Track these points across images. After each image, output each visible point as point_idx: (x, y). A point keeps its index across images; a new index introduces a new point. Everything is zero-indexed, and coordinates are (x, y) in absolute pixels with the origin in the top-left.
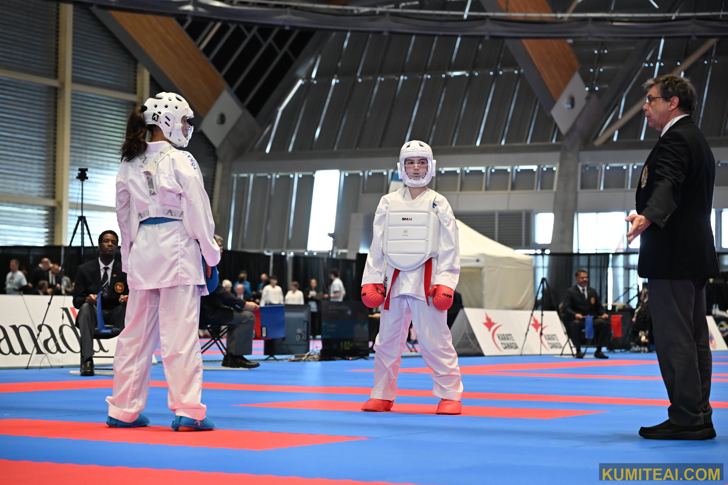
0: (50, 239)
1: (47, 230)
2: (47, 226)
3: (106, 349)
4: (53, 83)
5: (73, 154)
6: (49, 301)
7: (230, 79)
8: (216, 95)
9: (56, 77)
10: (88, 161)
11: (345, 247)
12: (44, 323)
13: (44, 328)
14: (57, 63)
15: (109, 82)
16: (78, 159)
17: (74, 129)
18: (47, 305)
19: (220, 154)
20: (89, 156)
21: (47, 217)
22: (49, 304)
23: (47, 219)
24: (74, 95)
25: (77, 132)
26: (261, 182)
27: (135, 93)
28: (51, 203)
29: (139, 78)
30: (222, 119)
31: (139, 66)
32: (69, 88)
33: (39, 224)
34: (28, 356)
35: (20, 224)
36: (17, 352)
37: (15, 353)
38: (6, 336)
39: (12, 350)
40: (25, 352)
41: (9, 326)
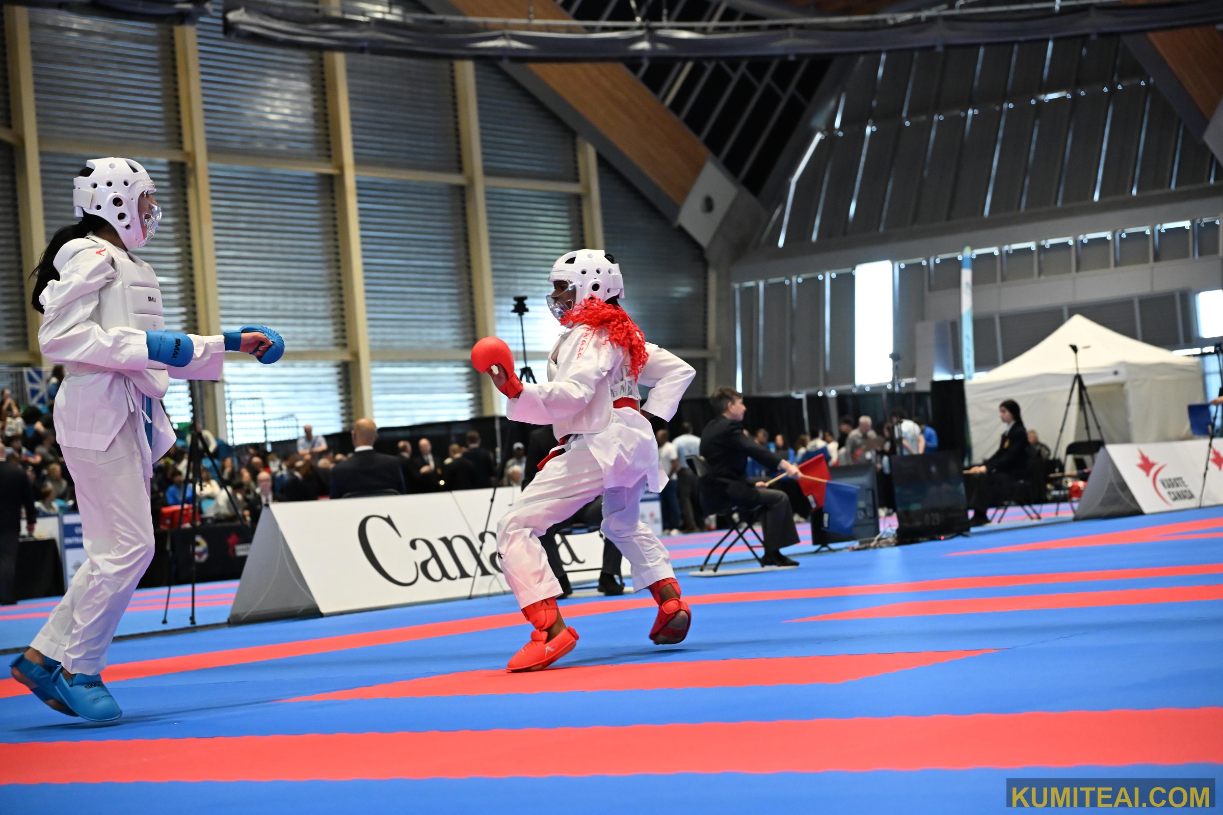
0: (477, 408)
1: (471, 396)
2: (470, 389)
3: (581, 559)
4: (456, 179)
5: (496, 280)
6: (491, 497)
7: (714, 144)
8: (697, 169)
9: (460, 170)
10: (520, 288)
11: (911, 375)
12: (488, 530)
13: (488, 537)
14: (459, 149)
15: (538, 169)
16: (504, 287)
17: (494, 243)
18: (489, 503)
19: (711, 256)
20: (520, 281)
21: (469, 376)
22: (492, 500)
23: (468, 380)
24: (490, 194)
25: (499, 248)
26: (777, 292)
27: (577, 180)
29: (580, 158)
30: (709, 205)
31: (579, 140)
32: (481, 185)
33: (459, 388)
34: (469, 580)
35: (431, 391)
36: (452, 576)
37: (449, 578)
38: (435, 555)
39: (445, 574)
40: (464, 574)
41: (438, 539)
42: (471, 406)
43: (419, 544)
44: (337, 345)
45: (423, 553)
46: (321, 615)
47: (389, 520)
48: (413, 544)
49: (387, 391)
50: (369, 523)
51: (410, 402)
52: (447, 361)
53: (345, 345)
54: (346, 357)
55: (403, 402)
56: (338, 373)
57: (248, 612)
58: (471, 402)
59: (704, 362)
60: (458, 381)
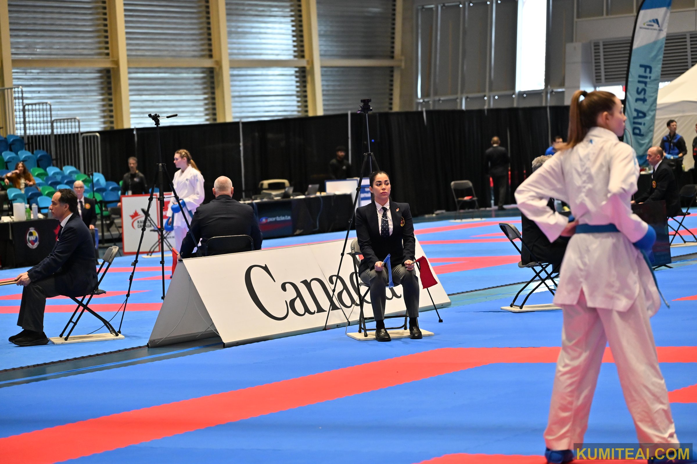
0: (211, 106)
1: (206, 96)
5: (228, 2)
11: (562, 85)
23: (204, 83)
26: (452, 14)
28: (208, 63)
33: (196, 89)
35: (174, 92)
36: (313, 311)
37: (310, 313)
38: (299, 295)
39: (307, 310)
40: (320, 310)
41: (301, 282)
42: (206, 104)
43: (288, 286)
44: (100, 54)
45: (291, 293)
46: (224, 346)
47: (266, 268)
48: (284, 287)
49: (140, 92)
50: (253, 270)
51: (158, 101)
52: (187, 69)
53: (108, 54)
54: (108, 65)
55: (153, 101)
56: (101, 77)
57: (162, 339)
58: (206, 102)
59: (391, 69)
60: (196, 84)
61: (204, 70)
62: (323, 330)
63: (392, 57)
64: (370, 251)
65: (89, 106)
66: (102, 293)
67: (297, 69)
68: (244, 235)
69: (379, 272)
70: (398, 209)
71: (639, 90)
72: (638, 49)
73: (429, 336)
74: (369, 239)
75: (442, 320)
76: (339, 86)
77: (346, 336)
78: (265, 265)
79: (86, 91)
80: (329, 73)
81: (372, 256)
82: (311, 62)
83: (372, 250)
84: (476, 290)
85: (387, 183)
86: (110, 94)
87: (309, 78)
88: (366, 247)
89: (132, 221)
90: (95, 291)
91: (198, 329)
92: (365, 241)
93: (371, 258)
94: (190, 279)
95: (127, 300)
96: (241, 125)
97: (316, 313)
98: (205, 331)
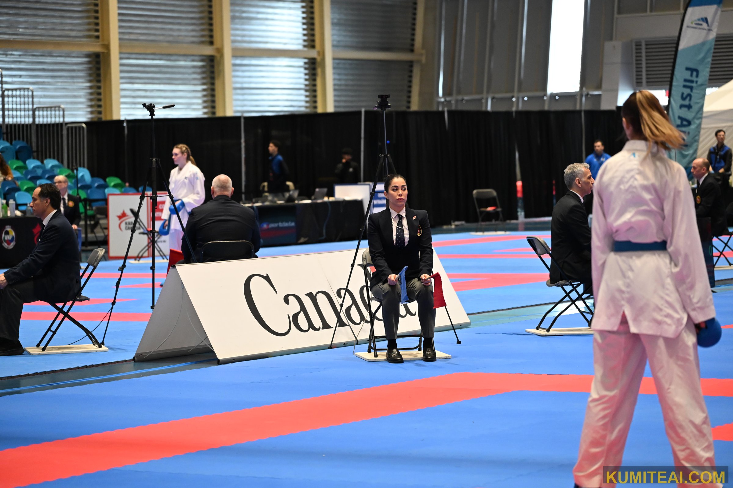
0: (209, 98)
1: (204, 87)
2: (204, 81)
11: (599, 87)
21: (204, 70)
23: (203, 73)
26: (480, 5)
28: (208, 51)
33: (194, 79)
34: (330, 331)
35: (169, 81)
36: (318, 327)
37: (315, 329)
38: (303, 308)
39: (311, 326)
40: (326, 326)
41: (305, 295)
42: (204, 96)
43: (291, 298)
44: (89, 36)
45: (294, 307)
46: (219, 362)
47: (267, 278)
48: (286, 300)
49: (131, 80)
50: (253, 280)
51: (152, 91)
52: (185, 56)
53: (97, 37)
54: (97, 49)
55: (146, 90)
56: (89, 63)
57: (150, 352)
58: (205, 93)
59: (411, 64)
60: (194, 73)
61: (204, 58)
62: (329, 348)
63: (412, 51)
64: (383, 263)
65: (76, 93)
66: (85, 300)
67: (306, 61)
68: (244, 241)
69: (393, 286)
70: (415, 217)
71: (684, 96)
72: (683, 50)
73: (446, 358)
74: (381, 250)
75: (460, 342)
76: (352, 80)
77: (354, 356)
78: (267, 274)
79: (72, 77)
80: (341, 66)
81: (385, 268)
82: (322, 53)
83: (385, 262)
84: (498, 310)
85: (404, 188)
86: (99, 81)
87: (319, 71)
88: (379, 258)
89: (119, 222)
90: (78, 298)
91: (190, 343)
92: (378, 251)
93: (383, 270)
94: (183, 287)
95: (112, 308)
96: (242, 121)
97: (322, 329)
98: (198, 345)
